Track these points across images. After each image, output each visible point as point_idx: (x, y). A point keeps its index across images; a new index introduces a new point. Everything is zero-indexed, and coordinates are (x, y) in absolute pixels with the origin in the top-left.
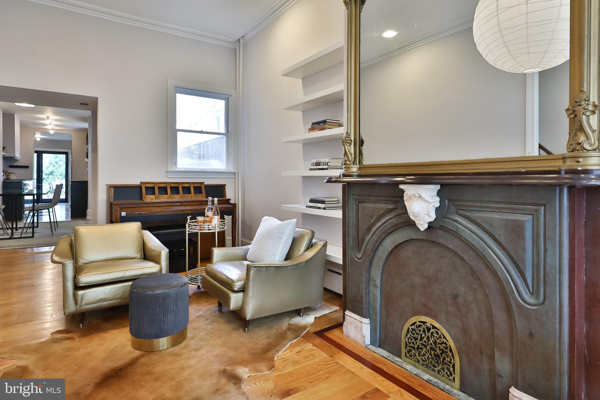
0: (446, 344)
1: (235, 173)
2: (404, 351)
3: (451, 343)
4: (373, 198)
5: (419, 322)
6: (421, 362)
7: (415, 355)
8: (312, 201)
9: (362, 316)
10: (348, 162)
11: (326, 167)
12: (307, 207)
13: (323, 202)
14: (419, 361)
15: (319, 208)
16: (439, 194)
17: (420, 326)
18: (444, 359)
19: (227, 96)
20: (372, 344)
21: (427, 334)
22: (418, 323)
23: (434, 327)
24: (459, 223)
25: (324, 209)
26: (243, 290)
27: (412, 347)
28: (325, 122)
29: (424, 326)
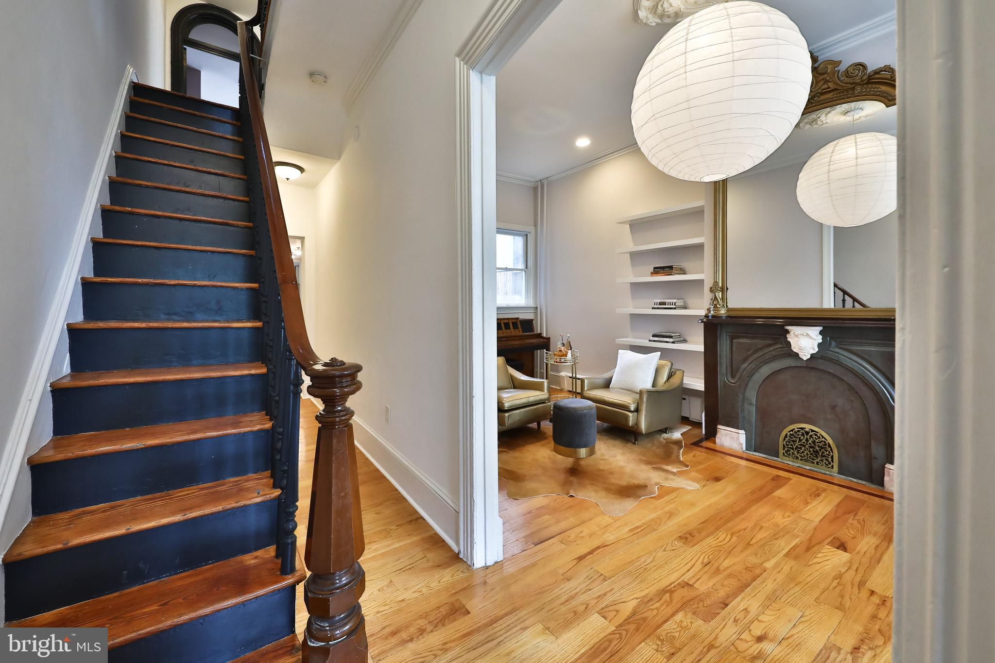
0: (825, 442)
1: (537, 307)
2: (781, 451)
3: (830, 440)
4: (750, 335)
5: (797, 428)
6: (800, 458)
7: (793, 453)
8: (654, 336)
9: (738, 428)
10: (718, 306)
11: (674, 306)
12: (649, 341)
13: (671, 337)
14: (797, 458)
15: (667, 342)
16: (821, 333)
17: (799, 431)
18: (823, 453)
19: (525, 233)
20: (746, 450)
21: (806, 437)
22: (796, 430)
23: (812, 431)
24: (841, 354)
25: (673, 342)
26: (637, 410)
27: (790, 448)
28: (671, 268)
29: (802, 431)
